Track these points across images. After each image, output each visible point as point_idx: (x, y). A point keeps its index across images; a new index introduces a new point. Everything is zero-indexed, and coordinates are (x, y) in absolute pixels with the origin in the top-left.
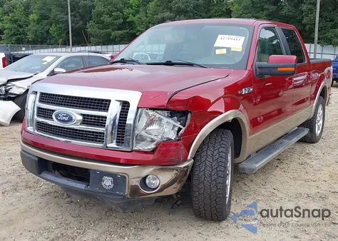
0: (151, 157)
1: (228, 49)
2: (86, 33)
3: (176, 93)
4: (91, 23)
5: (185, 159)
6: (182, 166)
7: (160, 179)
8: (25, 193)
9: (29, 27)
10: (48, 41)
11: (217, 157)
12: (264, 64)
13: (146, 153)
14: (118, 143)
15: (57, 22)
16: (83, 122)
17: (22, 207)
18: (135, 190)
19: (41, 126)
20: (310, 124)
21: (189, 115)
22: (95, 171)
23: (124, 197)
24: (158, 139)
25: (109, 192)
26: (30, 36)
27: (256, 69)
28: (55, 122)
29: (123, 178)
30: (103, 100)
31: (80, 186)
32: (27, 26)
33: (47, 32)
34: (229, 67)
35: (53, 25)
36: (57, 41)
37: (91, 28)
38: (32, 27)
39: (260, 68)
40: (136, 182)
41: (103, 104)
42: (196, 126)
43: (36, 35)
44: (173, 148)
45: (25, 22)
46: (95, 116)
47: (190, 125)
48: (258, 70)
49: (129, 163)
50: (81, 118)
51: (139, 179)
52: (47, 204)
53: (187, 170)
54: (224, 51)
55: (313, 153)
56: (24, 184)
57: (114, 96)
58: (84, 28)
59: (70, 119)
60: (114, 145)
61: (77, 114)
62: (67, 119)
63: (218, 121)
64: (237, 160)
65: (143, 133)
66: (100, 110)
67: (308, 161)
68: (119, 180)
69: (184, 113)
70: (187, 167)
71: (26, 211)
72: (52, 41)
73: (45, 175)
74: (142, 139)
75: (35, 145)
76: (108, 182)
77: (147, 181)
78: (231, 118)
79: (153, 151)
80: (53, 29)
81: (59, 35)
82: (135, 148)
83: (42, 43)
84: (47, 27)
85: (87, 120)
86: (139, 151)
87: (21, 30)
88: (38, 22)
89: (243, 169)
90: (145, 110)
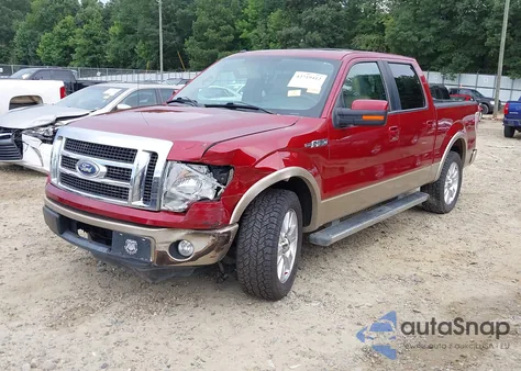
0: (181, 219)
1: (304, 91)
2: (182, 53)
3: (215, 144)
4: (191, 39)
5: (226, 224)
6: (221, 231)
7: (194, 245)
8: (52, 257)
9: (108, 44)
10: (133, 64)
11: (267, 222)
12: (346, 110)
13: (176, 213)
14: (145, 201)
15: (145, 38)
16: (108, 175)
17: (46, 273)
18: (162, 257)
19: (65, 178)
20: (434, 188)
21: (232, 172)
22: (118, 233)
23: (150, 264)
24: (192, 198)
25: (133, 258)
26: (109, 56)
27: (335, 117)
28: (78, 174)
29: (148, 242)
30: (130, 150)
31: (103, 249)
32: (106, 42)
33: (132, 51)
34: (301, 113)
35: (141, 42)
36: (144, 63)
37: (191, 47)
38: (113, 44)
39: (341, 115)
40: (164, 248)
41: (129, 155)
42: (240, 184)
43: (116, 55)
44: (208, 209)
45: (103, 36)
46: (120, 168)
47: (233, 184)
48: (338, 118)
49: (155, 225)
50: (105, 170)
51: (168, 245)
52: (76, 271)
53: (229, 237)
54: (298, 93)
55: (435, 227)
56: (55, 247)
57: (142, 145)
58: (181, 48)
59: (93, 171)
60: (140, 203)
61: (101, 165)
62: (89, 170)
63: (272, 179)
64: (308, 229)
65: (174, 190)
66: (126, 161)
67: (422, 236)
68: (144, 244)
69: (227, 169)
70: (229, 232)
71: (49, 278)
72: (138, 63)
73: (67, 235)
74: (172, 198)
75: (61, 201)
76: (131, 246)
77: (180, 247)
78: (288, 176)
79: (184, 212)
80: (140, 46)
81: (148, 55)
82: (163, 208)
83: (125, 66)
84: (131, 45)
85: (112, 172)
86: (167, 212)
87: (97, 47)
88: (121, 37)
89: (315, 240)
90: (175, 164)
